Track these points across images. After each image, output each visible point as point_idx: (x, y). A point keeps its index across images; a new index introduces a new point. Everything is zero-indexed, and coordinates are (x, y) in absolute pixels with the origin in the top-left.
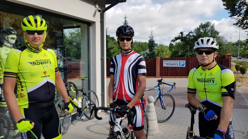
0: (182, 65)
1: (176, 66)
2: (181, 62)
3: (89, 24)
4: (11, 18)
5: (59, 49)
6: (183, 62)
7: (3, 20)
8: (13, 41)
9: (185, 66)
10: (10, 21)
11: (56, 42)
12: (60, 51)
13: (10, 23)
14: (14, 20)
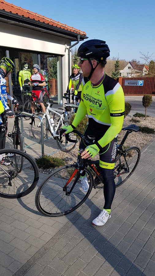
0: (140, 84)
1: (136, 85)
2: (140, 82)
3: (62, 56)
4: (24, 55)
5: (45, 70)
6: (142, 82)
7: (21, 56)
8: (27, 67)
9: (143, 85)
10: (24, 56)
11: (43, 66)
12: (45, 71)
13: (24, 57)
14: (25, 56)
